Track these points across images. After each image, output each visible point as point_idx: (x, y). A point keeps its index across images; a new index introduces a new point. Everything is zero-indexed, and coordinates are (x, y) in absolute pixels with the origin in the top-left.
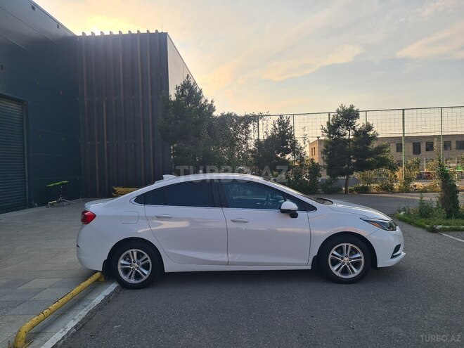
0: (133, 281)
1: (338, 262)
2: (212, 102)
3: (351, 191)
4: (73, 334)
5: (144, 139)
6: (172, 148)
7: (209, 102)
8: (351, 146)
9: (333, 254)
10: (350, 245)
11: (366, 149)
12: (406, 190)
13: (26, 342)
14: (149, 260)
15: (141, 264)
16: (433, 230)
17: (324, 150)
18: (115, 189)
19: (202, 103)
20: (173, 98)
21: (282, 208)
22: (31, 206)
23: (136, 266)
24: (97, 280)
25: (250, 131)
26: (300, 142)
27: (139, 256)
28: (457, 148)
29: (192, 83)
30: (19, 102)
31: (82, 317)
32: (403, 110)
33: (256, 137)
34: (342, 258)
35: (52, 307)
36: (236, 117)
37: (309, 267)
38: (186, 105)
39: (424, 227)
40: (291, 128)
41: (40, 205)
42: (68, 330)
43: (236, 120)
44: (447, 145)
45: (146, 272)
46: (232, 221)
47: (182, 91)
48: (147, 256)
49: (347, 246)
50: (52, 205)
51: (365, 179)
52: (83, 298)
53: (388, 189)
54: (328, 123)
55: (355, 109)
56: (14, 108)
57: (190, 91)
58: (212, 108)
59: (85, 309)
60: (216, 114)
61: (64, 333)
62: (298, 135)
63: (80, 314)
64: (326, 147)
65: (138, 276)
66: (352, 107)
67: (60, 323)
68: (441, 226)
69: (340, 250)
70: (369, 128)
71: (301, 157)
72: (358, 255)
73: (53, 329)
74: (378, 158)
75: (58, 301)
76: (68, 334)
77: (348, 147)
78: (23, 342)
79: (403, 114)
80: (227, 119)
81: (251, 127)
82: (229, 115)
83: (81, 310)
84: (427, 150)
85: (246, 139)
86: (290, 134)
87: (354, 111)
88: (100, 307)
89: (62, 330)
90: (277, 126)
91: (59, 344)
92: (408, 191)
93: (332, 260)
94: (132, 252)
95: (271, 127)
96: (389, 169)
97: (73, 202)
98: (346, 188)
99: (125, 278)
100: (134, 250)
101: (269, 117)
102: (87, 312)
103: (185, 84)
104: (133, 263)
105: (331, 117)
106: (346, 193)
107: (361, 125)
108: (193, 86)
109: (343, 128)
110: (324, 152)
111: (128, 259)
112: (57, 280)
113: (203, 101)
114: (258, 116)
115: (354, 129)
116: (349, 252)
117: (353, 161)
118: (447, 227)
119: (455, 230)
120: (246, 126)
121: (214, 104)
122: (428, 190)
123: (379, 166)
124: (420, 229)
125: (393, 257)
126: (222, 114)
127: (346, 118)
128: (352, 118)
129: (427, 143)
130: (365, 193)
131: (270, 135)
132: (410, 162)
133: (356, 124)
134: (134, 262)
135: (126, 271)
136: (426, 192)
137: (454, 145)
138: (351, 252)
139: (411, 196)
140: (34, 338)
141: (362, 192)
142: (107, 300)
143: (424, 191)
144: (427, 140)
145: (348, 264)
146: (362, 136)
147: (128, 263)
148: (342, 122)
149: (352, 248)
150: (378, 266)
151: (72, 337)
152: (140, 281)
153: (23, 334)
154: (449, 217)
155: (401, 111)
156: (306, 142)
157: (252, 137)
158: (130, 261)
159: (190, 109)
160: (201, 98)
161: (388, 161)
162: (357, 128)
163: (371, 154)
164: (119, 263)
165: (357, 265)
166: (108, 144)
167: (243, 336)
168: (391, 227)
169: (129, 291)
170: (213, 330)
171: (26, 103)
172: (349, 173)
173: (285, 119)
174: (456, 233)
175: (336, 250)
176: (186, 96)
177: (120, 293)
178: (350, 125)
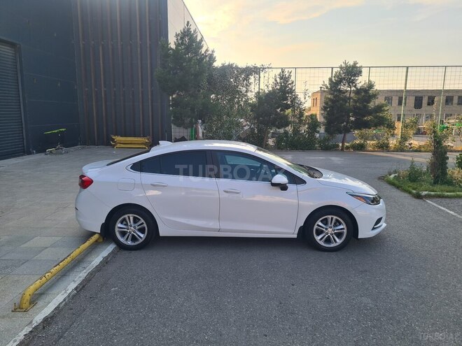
0: (129, 243)
1: (322, 232)
2: (213, 51)
3: (347, 148)
4: (74, 296)
5: (142, 87)
6: (171, 98)
7: (210, 52)
8: (351, 104)
9: (318, 225)
10: (335, 217)
11: (365, 107)
12: (400, 149)
13: (30, 304)
14: (145, 225)
15: (137, 228)
16: (418, 197)
17: (324, 107)
18: (114, 137)
19: (203, 52)
20: (173, 46)
21: (273, 181)
22: (29, 153)
23: (132, 229)
24: (96, 241)
25: (250, 84)
26: (301, 97)
27: (136, 220)
28: (459, 104)
29: (192, 30)
30: (12, 45)
31: (81, 279)
32: (408, 67)
33: (257, 90)
34: (326, 229)
35: (54, 270)
36: (237, 68)
37: (295, 236)
38: (185, 55)
39: (410, 193)
40: (293, 83)
41: (38, 152)
42: (69, 292)
43: (237, 71)
44: (449, 100)
45: (142, 235)
46: (225, 191)
47: (182, 38)
48: (142, 221)
49: (332, 218)
50: (51, 152)
51: (362, 137)
52: (83, 259)
53: (384, 147)
54: (330, 80)
55: (358, 65)
56: (7, 51)
57: (190, 40)
58: (212, 59)
59: (85, 271)
60: (217, 64)
61: (66, 295)
62: (299, 90)
63: (80, 276)
64: (326, 103)
65: (134, 239)
66: (355, 63)
67: (62, 285)
68: (426, 193)
69: (325, 222)
70: (371, 86)
71: (300, 112)
72: (341, 227)
73: (55, 291)
74: (376, 117)
75: (58, 264)
76: (69, 296)
77: (348, 104)
78: (28, 303)
79: (407, 72)
80: (228, 70)
81: (252, 79)
82: (230, 66)
83: (81, 272)
84: (429, 104)
85: (246, 92)
86: (291, 89)
87: (357, 67)
88: (99, 268)
89: (63, 292)
90: (278, 80)
91: (61, 306)
92: (402, 150)
93: (317, 230)
94: (129, 217)
95: (272, 81)
96: (387, 127)
97: (72, 149)
98: (343, 144)
99: (122, 240)
100: (130, 215)
101: (270, 70)
102: (86, 275)
103: (185, 32)
104: (129, 227)
105: (334, 73)
106: (342, 150)
107: (363, 83)
108: (193, 34)
109: (345, 85)
110: (324, 109)
111: (125, 223)
112: (57, 239)
113: (203, 51)
114: (260, 69)
115: (355, 86)
116: (333, 224)
117: (352, 119)
118: (432, 193)
119: (439, 196)
120: (247, 78)
121: (215, 55)
122: (422, 149)
123: (376, 125)
124: (406, 195)
125: (374, 229)
126: (223, 65)
127: (348, 75)
128: (355, 75)
129: (429, 98)
130: (361, 150)
131: (271, 89)
132: (408, 121)
133: (358, 82)
134: (131, 226)
135: (123, 234)
136: (420, 151)
137: (456, 100)
138: (335, 224)
139: (405, 155)
140: (37, 299)
141: (358, 150)
142: (106, 262)
143: (418, 150)
144: (430, 94)
145: (332, 234)
146: (363, 94)
147: (124, 227)
148: (344, 78)
149: (337, 220)
150: (359, 237)
151: (73, 299)
152: (136, 243)
153: (27, 297)
154: (436, 183)
155: (405, 69)
156: (307, 97)
157: (253, 90)
158: (126, 225)
159: (190, 59)
160: (202, 47)
161: (386, 120)
162: (359, 86)
163: (369, 113)
164: (116, 227)
165: (339, 235)
166: (105, 91)
167: (228, 303)
168: (375, 201)
169: (126, 252)
170: (202, 296)
171: (18, 46)
172: (347, 130)
173: (286, 73)
174: (440, 200)
175: (321, 221)
176: (185, 45)
177: (117, 254)
178: (351, 82)
